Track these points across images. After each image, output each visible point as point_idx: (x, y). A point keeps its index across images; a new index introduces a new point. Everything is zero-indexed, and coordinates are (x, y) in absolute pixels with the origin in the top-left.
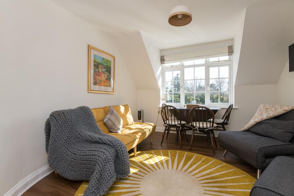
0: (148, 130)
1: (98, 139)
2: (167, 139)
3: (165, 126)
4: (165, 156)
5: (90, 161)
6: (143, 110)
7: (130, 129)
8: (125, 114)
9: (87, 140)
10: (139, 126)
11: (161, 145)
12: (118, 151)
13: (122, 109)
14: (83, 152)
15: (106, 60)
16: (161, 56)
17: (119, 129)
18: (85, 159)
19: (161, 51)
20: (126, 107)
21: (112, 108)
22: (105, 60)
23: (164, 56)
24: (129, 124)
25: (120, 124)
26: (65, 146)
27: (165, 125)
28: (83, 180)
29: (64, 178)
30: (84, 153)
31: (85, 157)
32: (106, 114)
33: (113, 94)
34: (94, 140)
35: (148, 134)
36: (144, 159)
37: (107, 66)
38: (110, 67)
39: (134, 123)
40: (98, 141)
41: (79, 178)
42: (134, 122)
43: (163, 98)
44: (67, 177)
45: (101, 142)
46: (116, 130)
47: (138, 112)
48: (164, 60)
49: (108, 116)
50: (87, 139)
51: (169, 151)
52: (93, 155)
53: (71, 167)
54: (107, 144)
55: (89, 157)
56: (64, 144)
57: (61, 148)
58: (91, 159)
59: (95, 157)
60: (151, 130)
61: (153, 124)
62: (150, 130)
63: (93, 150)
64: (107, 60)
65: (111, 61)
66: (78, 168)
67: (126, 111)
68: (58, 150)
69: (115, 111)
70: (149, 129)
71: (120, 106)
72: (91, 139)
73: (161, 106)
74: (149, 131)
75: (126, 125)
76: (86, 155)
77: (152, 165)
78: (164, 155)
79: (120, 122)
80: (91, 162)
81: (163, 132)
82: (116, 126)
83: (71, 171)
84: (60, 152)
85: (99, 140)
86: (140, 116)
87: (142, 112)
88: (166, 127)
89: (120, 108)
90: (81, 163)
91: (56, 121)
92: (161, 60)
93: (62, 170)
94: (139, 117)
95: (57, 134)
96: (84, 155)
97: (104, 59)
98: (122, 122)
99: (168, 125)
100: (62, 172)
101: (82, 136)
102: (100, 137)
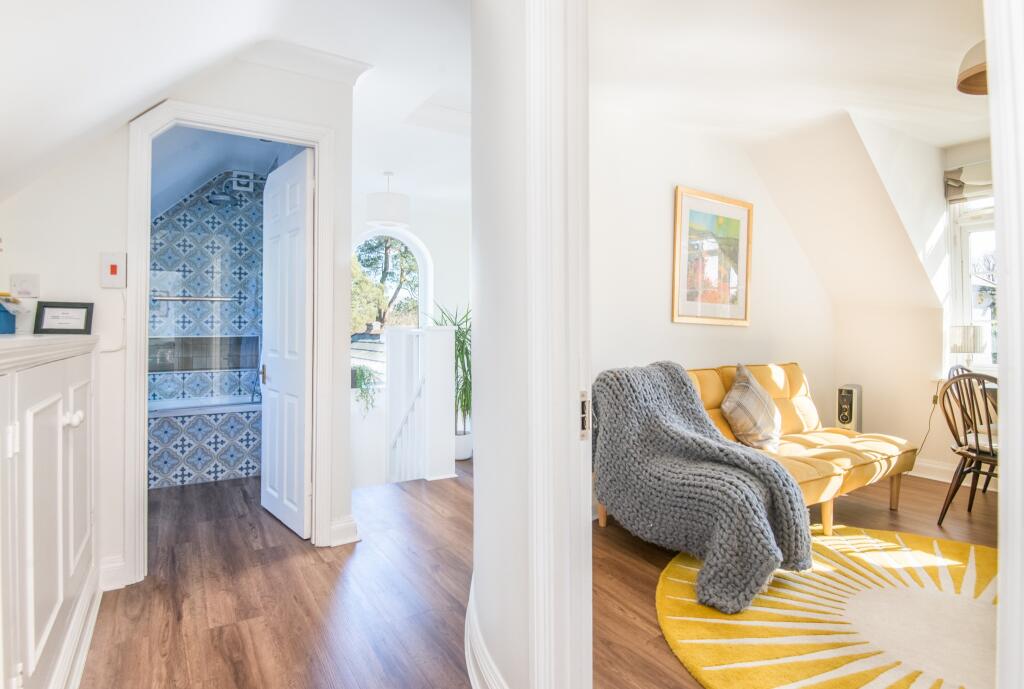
0: (879, 456)
1: (717, 451)
2: (970, 510)
3: (959, 453)
4: (951, 558)
5: (700, 500)
6: (860, 388)
7: (810, 445)
8: (788, 396)
9: (686, 448)
10: (842, 440)
11: (940, 523)
12: (777, 492)
13: (778, 376)
14: (681, 476)
15: (724, 218)
16: (946, 173)
17: (768, 439)
18: (685, 495)
19: (945, 151)
20: (791, 369)
21: (746, 372)
22: (721, 221)
23: (960, 170)
24: (806, 430)
25: (771, 423)
26: (635, 455)
27: (959, 449)
28: (675, 550)
29: (629, 533)
30: (683, 479)
31: (686, 488)
32: (727, 389)
33: (745, 327)
34: (707, 453)
35: (881, 471)
36: (862, 549)
37: (728, 238)
38: (737, 240)
39: (820, 428)
40: (718, 456)
41: (667, 542)
42: (823, 427)
43: (959, 342)
44: (639, 533)
45: (725, 459)
46: (759, 441)
47: (840, 391)
48: (961, 186)
49: (735, 394)
50: (687, 445)
51: (973, 548)
52: (707, 487)
53: (648, 510)
54: (742, 466)
55: (698, 490)
56: (632, 451)
57: (626, 459)
58: (702, 497)
59: (714, 492)
60: (894, 461)
61: (902, 441)
62: (888, 459)
63: (706, 476)
64: (728, 221)
65: (738, 221)
66: (666, 515)
67: (793, 382)
68: (618, 462)
69: (754, 381)
70: (884, 454)
71: (772, 366)
72: (699, 449)
73: (944, 376)
74: (884, 464)
75: (794, 431)
76: (689, 485)
77: (892, 571)
78: (945, 554)
79: (773, 416)
80: (702, 504)
81: (950, 481)
82: (759, 429)
83: (648, 519)
84: (622, 467)
85: (722, 454)
86: (846, 408)
87: (855, 392)
88: (965, 457)
89: (770, 371)
90: (674, 504)
91: (611, 393)
92: (947, 186)
93: (627, 513)
94: (841, 410)
95: (615, 425)
96: (684, 485)
97: (717, 217)
98: (778, 418)
99: (970, 450)
100: (626, 517)
101: (672, 438)
102: (721, 446)
